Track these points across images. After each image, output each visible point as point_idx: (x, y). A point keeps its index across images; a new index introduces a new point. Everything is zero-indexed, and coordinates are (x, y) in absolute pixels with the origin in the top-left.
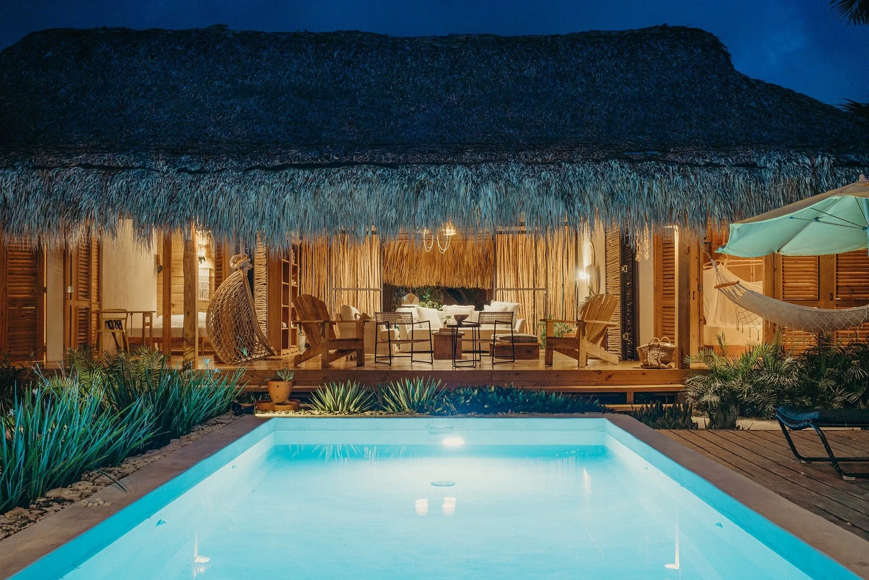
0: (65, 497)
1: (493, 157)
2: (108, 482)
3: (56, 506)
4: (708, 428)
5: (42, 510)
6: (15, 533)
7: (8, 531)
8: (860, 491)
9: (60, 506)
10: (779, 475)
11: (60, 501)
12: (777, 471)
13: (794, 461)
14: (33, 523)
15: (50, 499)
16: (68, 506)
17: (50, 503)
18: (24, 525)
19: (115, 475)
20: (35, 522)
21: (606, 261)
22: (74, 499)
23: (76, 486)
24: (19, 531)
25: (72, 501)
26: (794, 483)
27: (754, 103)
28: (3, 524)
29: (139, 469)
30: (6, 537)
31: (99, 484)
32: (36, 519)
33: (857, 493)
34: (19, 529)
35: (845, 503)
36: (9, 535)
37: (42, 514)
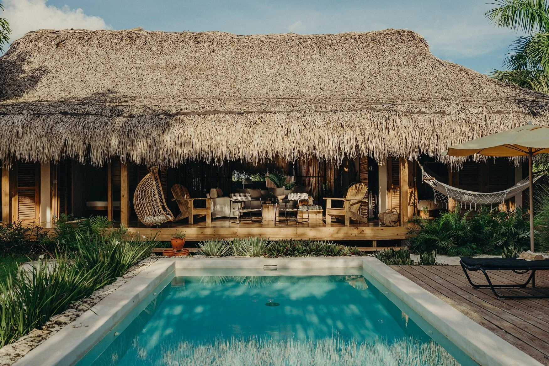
0: (61, 320)
1: (297, 108)
2: (85, 309)
3: (57, 327)
4: (420, 264)
5: (49, 330)
6: (35, 347)
7: (31, 346)
8: (508, 307)
9: (60, 327)
10: (462, 297)
11: (59, 324)
12: (461, 294)
13: (470, 287)
14: (45, 340)
15: (53, 322)
16: (64, 327)
17: (53, 325)
18: (40, 341)
19: (89, 304)
20: (46, 339)
21: (360, 163)
22: (66, 322)
23: (67, 312)
24: (37, 346)
25: (65, 323)
26: (470, 302)
27: (443, 74)
28: (28, 341)
29: (102, 299)
30: (30, 350)
31: (80, 311)
32: (46, 337)
33: (506, 309)
34: (37, 344)
35: (501, 316)
36: (32, 349)
37: (49, 334)
